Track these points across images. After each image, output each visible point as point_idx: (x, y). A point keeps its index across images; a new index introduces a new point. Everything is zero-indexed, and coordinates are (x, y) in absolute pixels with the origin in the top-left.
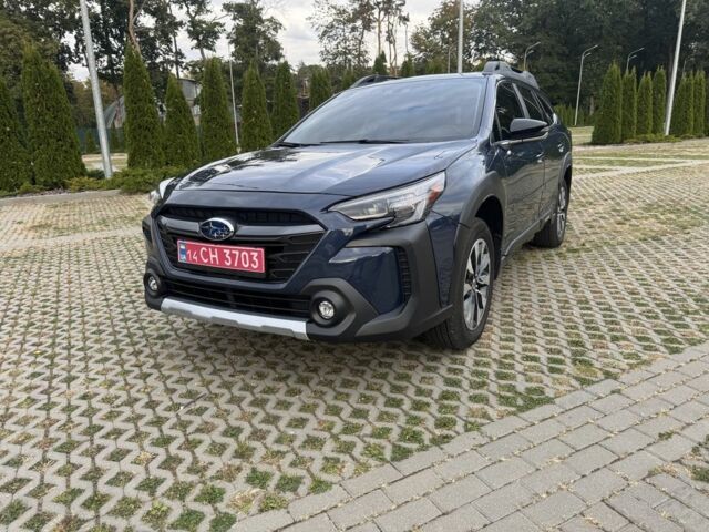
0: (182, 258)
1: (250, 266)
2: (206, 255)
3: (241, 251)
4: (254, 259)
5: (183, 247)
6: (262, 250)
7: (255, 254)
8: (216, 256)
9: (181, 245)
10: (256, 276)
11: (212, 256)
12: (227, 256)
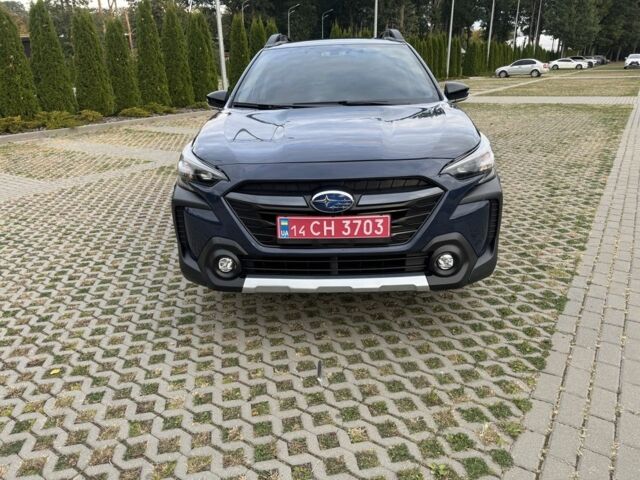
0: (283, 235)
1: (373, 232)
2: (318, 228)
3: (363, 220)
4: (379, 226)
5: (285, 223)
6: (388, 216)
7: (381, 221)
8: (332, 228)
9: (282, 222)
10: (381, 242)
11: (326, 228)
12: (346, 226)
